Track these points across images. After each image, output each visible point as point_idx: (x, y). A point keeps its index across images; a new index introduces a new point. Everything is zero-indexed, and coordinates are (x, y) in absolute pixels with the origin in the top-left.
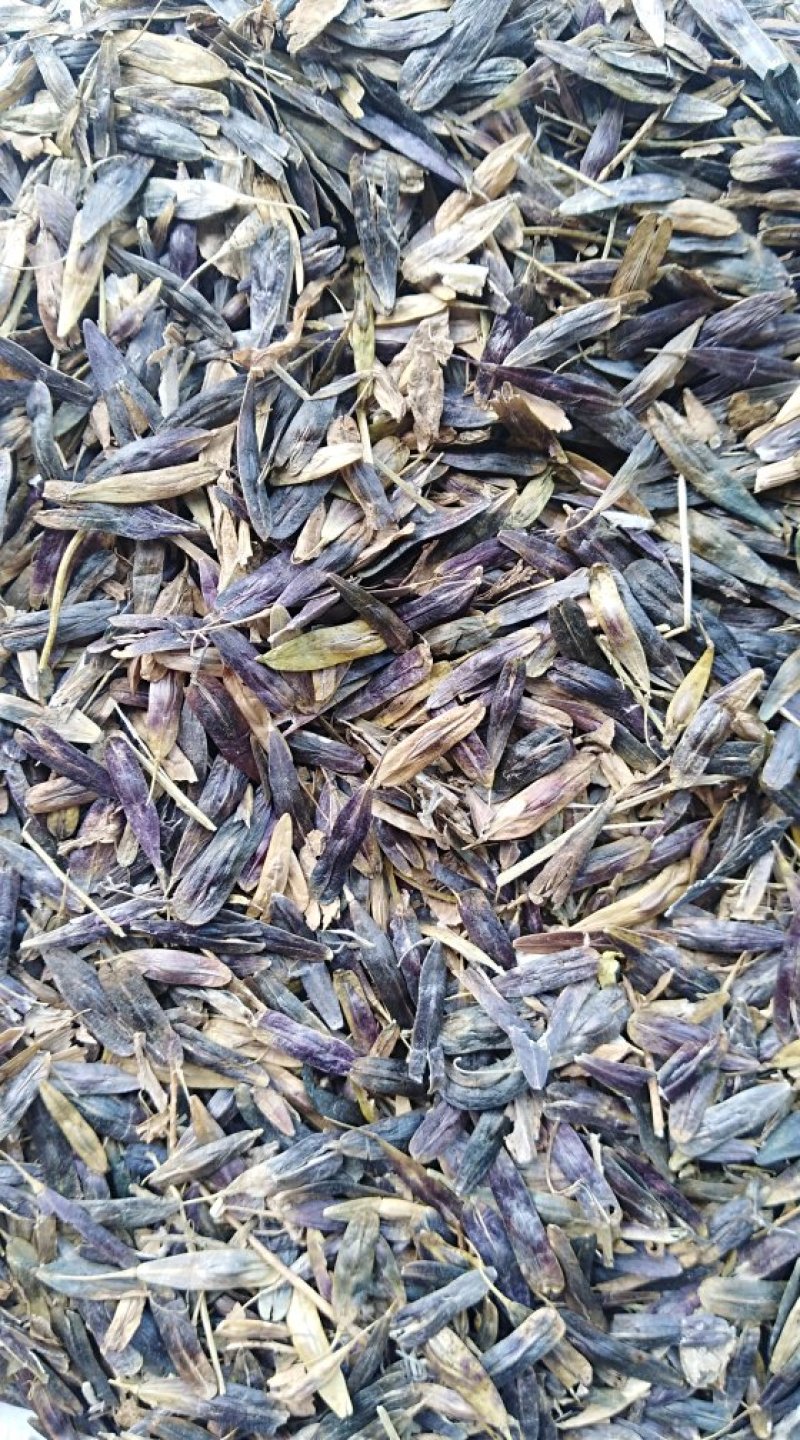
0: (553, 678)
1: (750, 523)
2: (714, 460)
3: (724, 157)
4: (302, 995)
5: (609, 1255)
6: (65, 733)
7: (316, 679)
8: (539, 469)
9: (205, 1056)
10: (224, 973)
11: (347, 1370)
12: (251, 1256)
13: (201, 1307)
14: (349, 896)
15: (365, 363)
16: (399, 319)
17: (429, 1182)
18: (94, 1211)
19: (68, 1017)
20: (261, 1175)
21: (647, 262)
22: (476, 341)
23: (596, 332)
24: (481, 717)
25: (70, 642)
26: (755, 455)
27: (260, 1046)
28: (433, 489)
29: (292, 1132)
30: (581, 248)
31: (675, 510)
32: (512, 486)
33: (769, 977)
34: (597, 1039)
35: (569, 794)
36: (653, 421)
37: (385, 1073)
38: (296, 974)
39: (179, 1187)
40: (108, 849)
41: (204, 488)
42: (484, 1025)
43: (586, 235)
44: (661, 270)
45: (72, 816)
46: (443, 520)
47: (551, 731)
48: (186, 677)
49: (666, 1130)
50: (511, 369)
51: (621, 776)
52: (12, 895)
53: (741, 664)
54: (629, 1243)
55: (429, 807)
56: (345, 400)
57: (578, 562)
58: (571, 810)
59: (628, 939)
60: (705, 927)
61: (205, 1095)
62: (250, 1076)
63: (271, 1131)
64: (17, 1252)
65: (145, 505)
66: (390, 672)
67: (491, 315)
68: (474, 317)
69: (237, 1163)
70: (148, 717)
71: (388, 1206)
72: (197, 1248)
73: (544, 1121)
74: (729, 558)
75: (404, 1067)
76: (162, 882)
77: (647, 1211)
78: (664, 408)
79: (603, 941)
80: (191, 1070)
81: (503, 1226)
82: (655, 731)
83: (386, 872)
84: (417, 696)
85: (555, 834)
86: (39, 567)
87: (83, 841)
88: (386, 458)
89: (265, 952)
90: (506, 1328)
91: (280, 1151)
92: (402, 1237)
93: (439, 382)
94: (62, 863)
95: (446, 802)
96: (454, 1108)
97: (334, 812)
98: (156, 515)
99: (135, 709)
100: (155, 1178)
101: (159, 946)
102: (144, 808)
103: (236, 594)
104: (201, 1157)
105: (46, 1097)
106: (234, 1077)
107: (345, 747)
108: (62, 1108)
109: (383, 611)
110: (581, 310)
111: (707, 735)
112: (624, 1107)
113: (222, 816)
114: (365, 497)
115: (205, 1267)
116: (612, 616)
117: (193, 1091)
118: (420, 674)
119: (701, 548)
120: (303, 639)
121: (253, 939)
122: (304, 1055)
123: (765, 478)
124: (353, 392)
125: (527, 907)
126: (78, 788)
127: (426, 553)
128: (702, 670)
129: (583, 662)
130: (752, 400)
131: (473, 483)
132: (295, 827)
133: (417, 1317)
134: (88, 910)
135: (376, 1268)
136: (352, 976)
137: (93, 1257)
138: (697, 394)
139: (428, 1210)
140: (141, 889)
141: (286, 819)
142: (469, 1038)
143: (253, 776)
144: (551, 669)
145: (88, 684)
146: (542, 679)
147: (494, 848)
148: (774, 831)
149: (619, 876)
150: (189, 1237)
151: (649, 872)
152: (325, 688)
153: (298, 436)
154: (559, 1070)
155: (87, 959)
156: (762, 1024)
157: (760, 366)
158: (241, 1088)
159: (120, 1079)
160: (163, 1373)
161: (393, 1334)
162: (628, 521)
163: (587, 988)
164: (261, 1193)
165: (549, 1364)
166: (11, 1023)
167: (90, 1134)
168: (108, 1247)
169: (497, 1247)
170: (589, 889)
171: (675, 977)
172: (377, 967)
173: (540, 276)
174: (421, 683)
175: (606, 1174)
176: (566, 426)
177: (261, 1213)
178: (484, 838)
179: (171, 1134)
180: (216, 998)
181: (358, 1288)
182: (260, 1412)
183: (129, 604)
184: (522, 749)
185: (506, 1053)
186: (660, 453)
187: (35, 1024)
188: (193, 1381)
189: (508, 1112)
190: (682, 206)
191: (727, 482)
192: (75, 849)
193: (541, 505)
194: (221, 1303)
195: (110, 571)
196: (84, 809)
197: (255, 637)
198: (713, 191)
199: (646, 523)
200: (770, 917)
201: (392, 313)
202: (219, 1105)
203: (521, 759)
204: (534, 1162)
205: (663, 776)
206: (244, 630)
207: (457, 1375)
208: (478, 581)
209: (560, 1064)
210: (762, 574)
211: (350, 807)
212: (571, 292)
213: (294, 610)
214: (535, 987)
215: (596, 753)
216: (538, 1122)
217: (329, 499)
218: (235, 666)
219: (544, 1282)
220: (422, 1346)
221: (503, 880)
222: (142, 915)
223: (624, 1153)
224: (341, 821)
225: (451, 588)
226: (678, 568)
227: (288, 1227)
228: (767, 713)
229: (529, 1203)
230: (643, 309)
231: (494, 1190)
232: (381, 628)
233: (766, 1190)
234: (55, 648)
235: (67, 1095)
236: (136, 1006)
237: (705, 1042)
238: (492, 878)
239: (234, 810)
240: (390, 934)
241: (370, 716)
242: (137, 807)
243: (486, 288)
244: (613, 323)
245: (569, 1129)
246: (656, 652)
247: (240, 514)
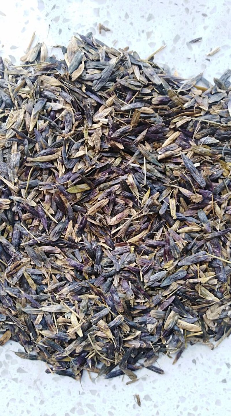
0: (121, 194)
1: (157, 166)
2: (150, 154)
3: (151, 99)
4: (74, 256)
5: (132, 305)
6: (29, 204)
7: (77, 194)
8: (119, 156)
9: (55, 267)
10: (59, 250)
11: (82, 328)
12: (64, 306)
13: (54, 316)
14: (83, 236)
15: (86, 136)
16: (93, 128)
17: (98, 291)
18: (33, 297)
19: (29, 259)
20: (65, 290)
21: (136, 118)
22: (106, 132)
23: (128, 131)
24: (108, 201)
25: (31, 187)
26: (158, 153)
27: (66, 265)
28: (99, 159)
29: (72, 281)
30: (125, 116)
31: (143, 164)
32: (114, 159)
33: (162, 251)
34: (130, 262)
35: (125, 216)
36: (139, 147)
37: (90, 269)
38: (73, 251)
39: (50, 293)
40: (37, 227)
41: (56, 159)
42: (109, 260)
43: (126, 113)
44: (139, 120)
45: (30, 220)
46: (101, 165)
47: (121, 204)
48: (52, 194)
49: (143, 280)
50: (113, 138)
51: (134, 212)
52: (19, 235)
53: (155, 191)
54: (137, 303)
55: (98, 218)
56: (82, 143)
57: (126, 173)
58: (125, 219)
59: (136, 244)
60: (151, 242)
61: (55, 275)
62: (64, 271)
63: (68, 281)
64: (18, 306)
65: (45, 162)
66: (91, 194)
67: (109, 128)
68: (106, 128)
69: (61, 288)
70: (45, 202)
71: (90, 296)
72: (53, 304)
73: (120, 279)
74: (153, 172)
75: (94, 269)
76: (48, 233)
77: (140, 296)
78: (141, 145)
79: (131, 244)
80: (53, 270)
81: (112, 300)
82: (140, 204)
83: (90, 232)
84: (96, 198)
85: (122, 224)
86: (25, 173)
87: (32, 225)
88: (91, 154)
89: (67, 247)
90: (112, 319)
91: (69, 285)
92: (93, 302)
93: (100, 140)
94: (29, 229)
95: (101, 218)
96: (103, 277)
97: (80, 220)
98: (47, 164)
99: (43, 200)
100: (46, 290)
101: (47, 245)
102: (44, 219)
103: (62, 178)
104: (54, 287)
105: (24, 274)
106: (61, 271)
107: (83, 208)
108: (28, 277)
109: (90, 182)
110: (125, 127)
111: (149, 204)
112: (136, 277)
113: (59, 220)
114: (86, 161)
115: (55, 308)
116: (131, 182)
117: (53, 274)
118: (97, 194)
119: (148, 170)
120: (74, 187)
121: (65, 244)
122: (74, 266)
123: (159, 157)
124: (84, 141)
125: (117, 238)
126: (32, 215)
127: (97, 171)
128: (148, 193)
129: (127, 191)
130: (157, 143)
131: (107, 158)
132: (73, 223)
133: (95, 317)
134: (33, 238)
135: (88, 308)
136: (84, 252)
137: (33, 307)
138: (148, 142)
139: (98, 297)
140: (44, 234)
141: (71, 222)
142: (106, 263)
143: (65, 212)
144: (121, 193)
145: (34, 195)
146: (119, 195)
147: (111, 227)
148: (162, 223)
149: (134, 232)
150: (52, 302)
151: (140, 231)
152: (79, 196)
153: (74, 149)
154: (123, 268)
155: (33, 248)
156: (161, 260)
157: (159, 137)
158: (62, 273)
159: (39, 272)
160: (46, 329)
161: (91, 321)
162: (134, 165)
163: (128, 253)
164: (66, 294)
165: (121, 327)
166: (18, 260)
167: (33, 282)
168: (36, 304)
169: (111, 303)
170: (129, 234)
171: (144, 251)
172: (88, 249)
173: (117, 121)
174: (97, 195)
175: (132, 289)
176: (123, 148)
177: (66, 297)
178: (109, 224)
179: (49, 282)
180: (58, 256)
181: (84, 311)
182: (65, 337)
183: (42, 180)
184: (116, 208)
185: (113, 266)
186: (140, 153)
187: (23, 261)
188: (52, 331)
189: (113, 277)
190: (143, 108)
191: (153, 158)
192: (31, 227)
193: (119, 162)
194: (58, 316)
195: (38, 174)
196: (33, 219)
197: (65, 186)
198: (149, 105)
199: (138, 166)
200: (163, 240)
201: (91, 127)
202: (58, 277)
203: (116, 210)
204: (118, 286)
205: (142, 213)
206: (63, 185)
207: (103, 328)
208: (107, 176)
209: (123, 267)
210: (159, 175)
211: (83, 219)
212: (123, 124)
213: (73, 181)
214: (118, 253)
215: (130, 209)
216: (119, 279)
217: (79, 161)
218: (62, 192)
219: (120, 310)
220: (96, 323)
221: (112, 233)
222: (44, 239)
223: (136, 285)
224: (82, 221)
225: (102, 177)
226: (144, 174)
227: (71, 300)
228: (160, 200)
229: (117, 294)
230: (136, 127)
231: (111, 293)
232: (89, 185)
233: (163, 293)
234: (28, 188)
235: (29, 274)
236: (42, 257)
237: (150, 263)
238: (110, 232)
239: (61, 220)
240: (91, 243)
241: (88, 202)
242: (43, 218)
243: (108, 123)
244: (131, 129)
245: (125, 280)
246: (140, 189)
247: (63, 164)
